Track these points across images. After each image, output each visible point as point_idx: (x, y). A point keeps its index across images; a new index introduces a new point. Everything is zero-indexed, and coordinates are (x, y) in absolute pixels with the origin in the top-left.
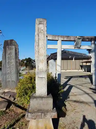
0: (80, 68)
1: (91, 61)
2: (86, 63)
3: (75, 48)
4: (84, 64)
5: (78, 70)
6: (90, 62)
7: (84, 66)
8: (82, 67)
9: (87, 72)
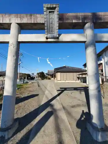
0: (77, 79)
1: (87, 73)
2: (82, 75)
3: (47, 38)
4: (81, 76)
5: (76, 81)
6: (85, 74)
7: (81, 77)
8: (78, 78)
9: (83, 82)
